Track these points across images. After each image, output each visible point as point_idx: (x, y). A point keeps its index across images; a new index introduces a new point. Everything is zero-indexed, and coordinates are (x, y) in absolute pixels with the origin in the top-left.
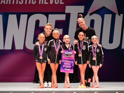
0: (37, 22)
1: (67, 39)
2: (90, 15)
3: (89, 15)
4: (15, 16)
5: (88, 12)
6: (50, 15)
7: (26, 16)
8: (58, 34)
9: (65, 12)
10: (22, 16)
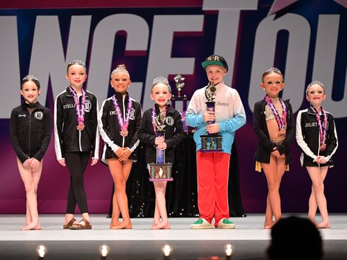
0: (121, 38)
1: (161, 95)
2: (275, 18)
3: (274, 15)
4: (55, 19)
5: (270, 7)
6: (157, 18)
7: (88, 19)
8: (125, 80)
9: (201, 8)
10: (74, 19)
